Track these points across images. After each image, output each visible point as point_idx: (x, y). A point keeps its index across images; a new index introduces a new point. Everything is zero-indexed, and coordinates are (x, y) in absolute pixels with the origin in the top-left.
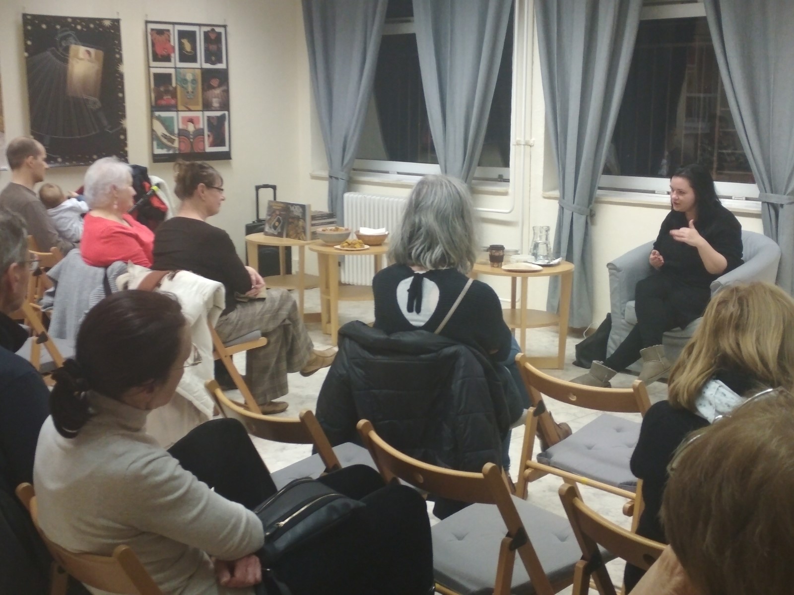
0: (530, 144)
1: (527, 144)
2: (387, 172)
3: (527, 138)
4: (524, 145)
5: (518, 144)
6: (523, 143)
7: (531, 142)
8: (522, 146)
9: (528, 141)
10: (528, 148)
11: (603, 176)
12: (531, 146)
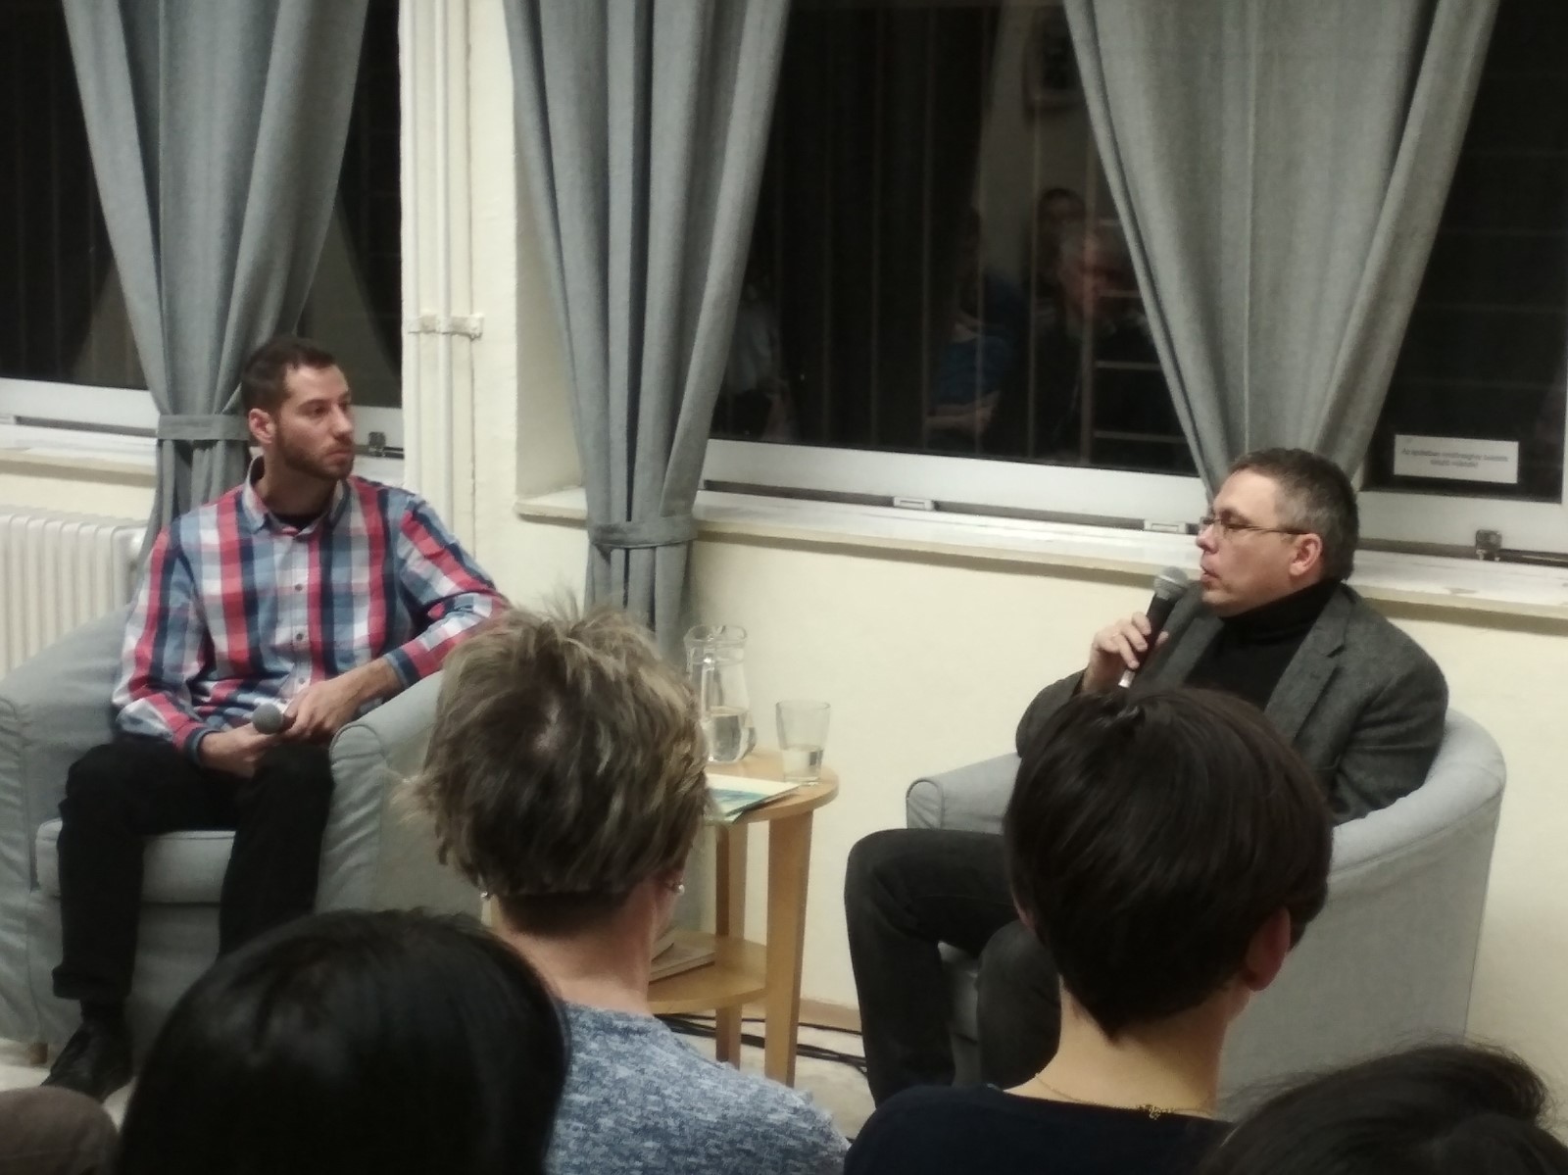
0: (471, 331)
1: (458, 331)
3: (459, 311)
4: (444, 333)
5: (427, 329)
6: (442, 327)
7: (473, 325)
8: (442, 339)
9: (465, 320)
10: (461, 345)
11: (711, 442)
12: (473, 338)
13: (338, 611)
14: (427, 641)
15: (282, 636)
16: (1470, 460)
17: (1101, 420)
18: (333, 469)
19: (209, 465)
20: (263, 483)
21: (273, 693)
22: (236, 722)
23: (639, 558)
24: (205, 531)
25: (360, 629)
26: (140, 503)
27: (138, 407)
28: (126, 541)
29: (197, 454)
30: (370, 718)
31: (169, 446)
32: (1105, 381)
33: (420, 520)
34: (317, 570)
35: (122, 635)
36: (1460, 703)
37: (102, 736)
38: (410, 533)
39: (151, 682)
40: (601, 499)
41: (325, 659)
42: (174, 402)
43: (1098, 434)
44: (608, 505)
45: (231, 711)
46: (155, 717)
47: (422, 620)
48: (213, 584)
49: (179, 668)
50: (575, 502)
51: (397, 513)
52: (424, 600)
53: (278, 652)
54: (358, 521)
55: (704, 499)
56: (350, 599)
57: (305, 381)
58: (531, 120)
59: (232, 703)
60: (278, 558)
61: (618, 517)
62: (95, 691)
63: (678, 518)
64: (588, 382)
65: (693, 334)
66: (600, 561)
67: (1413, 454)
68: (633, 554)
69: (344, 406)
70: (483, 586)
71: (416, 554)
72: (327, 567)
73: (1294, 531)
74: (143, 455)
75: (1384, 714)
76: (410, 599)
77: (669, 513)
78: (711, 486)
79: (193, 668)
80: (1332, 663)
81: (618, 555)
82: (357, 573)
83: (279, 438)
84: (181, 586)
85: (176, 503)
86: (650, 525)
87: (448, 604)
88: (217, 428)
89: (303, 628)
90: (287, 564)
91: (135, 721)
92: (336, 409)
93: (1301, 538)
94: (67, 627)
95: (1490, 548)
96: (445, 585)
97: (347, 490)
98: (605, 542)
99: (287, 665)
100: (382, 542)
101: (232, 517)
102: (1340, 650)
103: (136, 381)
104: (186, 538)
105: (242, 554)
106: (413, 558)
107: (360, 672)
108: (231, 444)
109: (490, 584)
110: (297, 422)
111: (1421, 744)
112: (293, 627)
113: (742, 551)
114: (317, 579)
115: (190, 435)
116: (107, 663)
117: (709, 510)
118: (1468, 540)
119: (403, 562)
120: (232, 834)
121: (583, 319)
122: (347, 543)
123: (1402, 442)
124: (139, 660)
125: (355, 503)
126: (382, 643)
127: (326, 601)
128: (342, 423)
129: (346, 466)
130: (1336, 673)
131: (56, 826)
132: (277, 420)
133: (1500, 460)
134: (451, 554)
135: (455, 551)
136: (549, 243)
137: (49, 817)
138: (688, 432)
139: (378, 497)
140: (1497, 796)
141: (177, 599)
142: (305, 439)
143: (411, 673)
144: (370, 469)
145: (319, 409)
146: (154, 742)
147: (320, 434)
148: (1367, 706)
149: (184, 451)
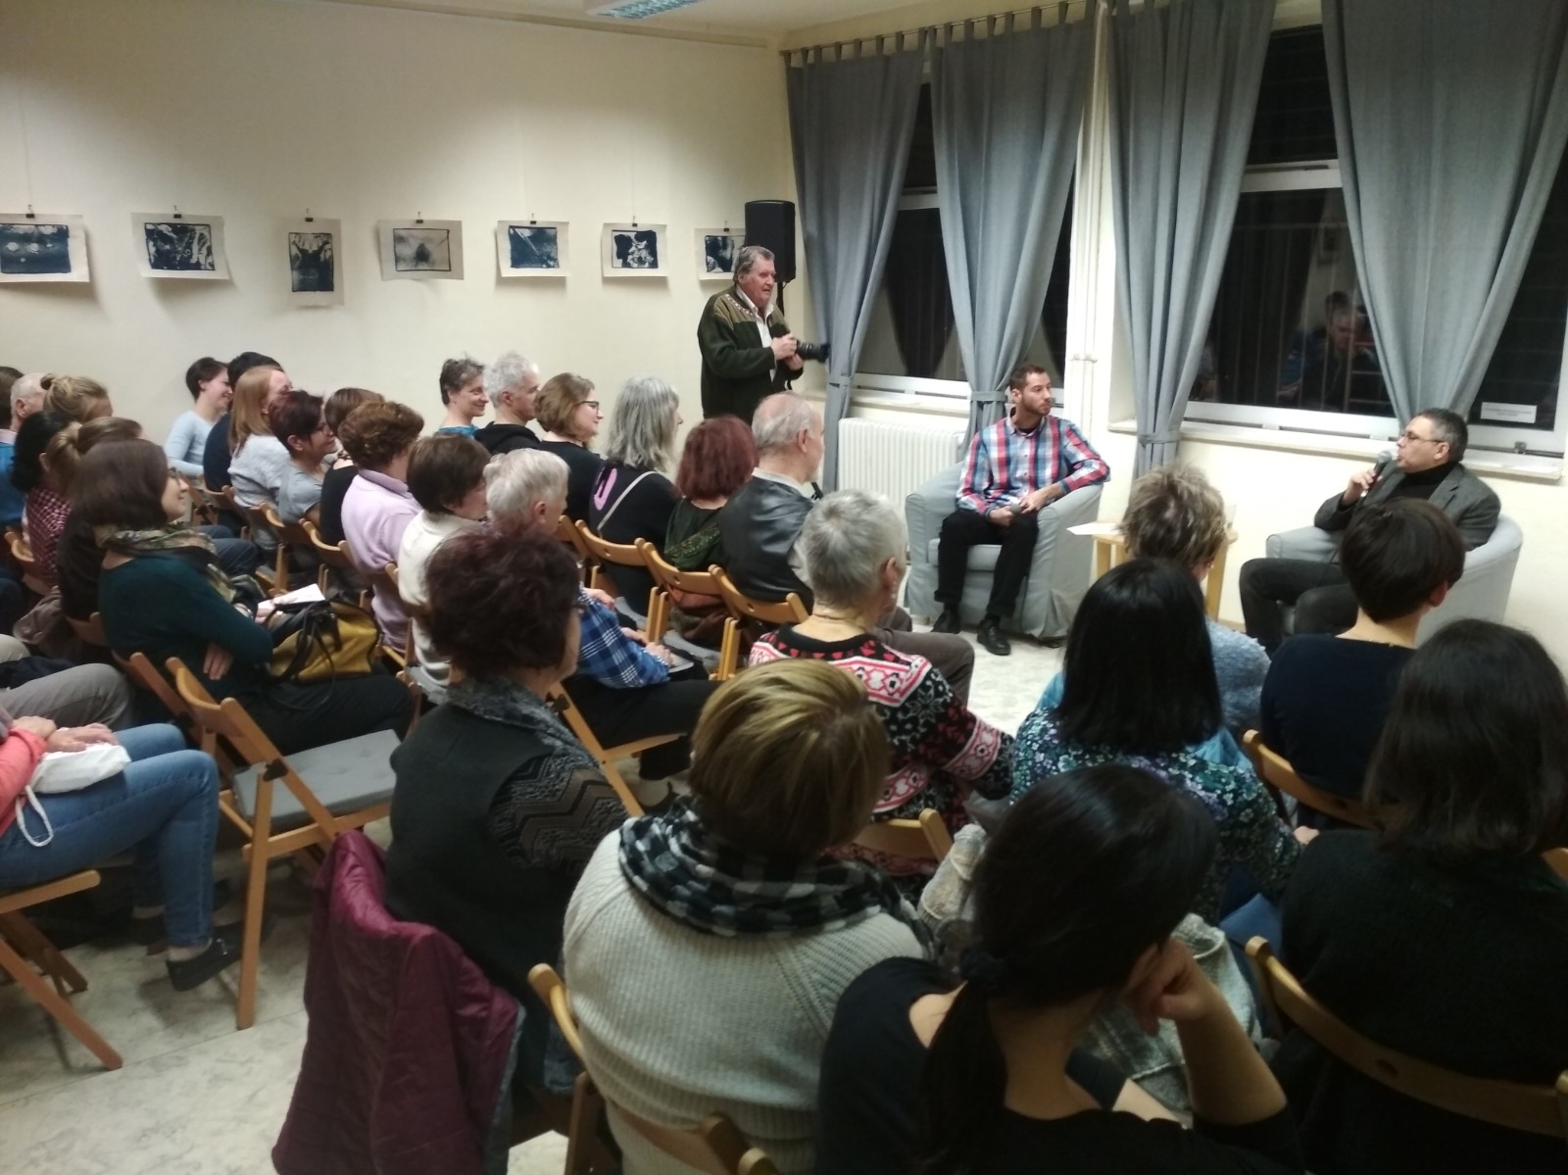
0: (1092, 358)
1: (1088, 359)
2: (903, 392)
3: (1089, 352)
4: (1084, 359)
5: (1076, 359)
6: (1082, 357)
7: (1094, 357)
8: (1082, 362)
9: (1090, 355)
10: (1089, 364)
11: (1189, 403)
12: (1094, 362)
13: (1040, 464)
14: (1074, 477)
15: (1019, 474)
16: (1514, 413)
17: (1353, 395)
18: (1043, 412)
19: (990, 410)
20: (1015, 417)
21: (1014, 495)
22: (1002, 506)
23: (1157, 448)
24: (992, 434)
25: (1048, 472)
26: (963, 424)
27: (963, 388)
28: (957, 438)
29: (985, 406)
30: (1052, 505)
31: (975, 403)
32: (1356, 380)
33: (1073, 431)
34: (1034, 449)
35: (960, 473)
36: (1506, 511)
37: (951, 510)
38: (1069, 435)
39: (970, 490)
40: (1143, 424)
41: (1035, 483)
42: (977, 387)
43: (1352, 400)
44: (1146, 426)
45: (999, 501)
46: (973, 503)
47: (1072, 469)
48: (995, 453)
49: (981, 485)
50: (1132, 425)
51: (1064, 428)
52: (1073, 462)
53: (1016, 479)
54: (1049, 432)
55: (1184, 424)
56: (1044, 460)
57: (1034, 378)
58: (1123, 277)
59: (999, 498)
60: (1019, 445)
61: (1150, 431)
62: (950, 493)
63: (1175, 432)
64: (1140, 380)
65: (1184, 362)
66: (1141, 448)
67: (1489, 410)
68: (1155, 446)
69: (1048, 388)
70: (1096, 457)
71: (1071, 444)
72: (1037, 448)
73: (1438, 441)
74: (965, 406)
75: (1474, 514)
76: (1067, 461)
77: (1171, 430)
78: (1186, 419)
79: (986, 485)
80: (1452, 493)
81: (1149, 446)
82: (1048, 451)
83: (1023, 400)
84: (982, 454)
85: (977, 427)
86: (1162, 434)
87: (1082, 464)
88: (994, 396)
89: (1027, 471)
90: (1022, 447)
91: (965, 504)
92: (1045, 389)
93: (1441, 444)
94: (940, 469)
95: (1521, 449)
96: (1081, 456)
97: (1046, 419)
98: (1144, 441)
99: (1020, 485)
100: (1058, 439)
101: (1003, 429)
102: (1456, 488)
103: (963, 379)
104: (985, 437)
105: (1006, 443)
106: (1069, 446)
107: (1046, 489)
108: (998, 402)
109: (1098, 455)
110: (1030, 394)
111: (1489, 526)
112: (1023, 471)
113: (1199, 445)
114: (1033, 453)
115: (983, 399)
116: (954, 483)
117: (1185, 429)
118: (1512, 445)
119: (1065, 447)
120: (1000, 546)
121: (1140, 354)
122: (1044, 441)
123: (1485, 405)
124: (967, 482)
125: (1048, 424)
126: (1056, 478)
127: (1036, 461)
128: (1047, 394)
129: (1048, 411)
130: (1454, 497)
131: (938, 541)
132: (1023, 394)
133: (1528, 413)
134: (1083, 444)
135: (1086, 444)
136: (1127, 325)
137: (936, 537)
138: (1179, 399)
139: (1057, 422)
140: (1519, 548)
141: (981, 459)
142: (1032, 400)
143: (1068, 489)
144: (1054, 412)
145: (1039, 389)
146: (971, 512)
147: (1037, 399)
148: (1467, 510)
149: (981, 405)
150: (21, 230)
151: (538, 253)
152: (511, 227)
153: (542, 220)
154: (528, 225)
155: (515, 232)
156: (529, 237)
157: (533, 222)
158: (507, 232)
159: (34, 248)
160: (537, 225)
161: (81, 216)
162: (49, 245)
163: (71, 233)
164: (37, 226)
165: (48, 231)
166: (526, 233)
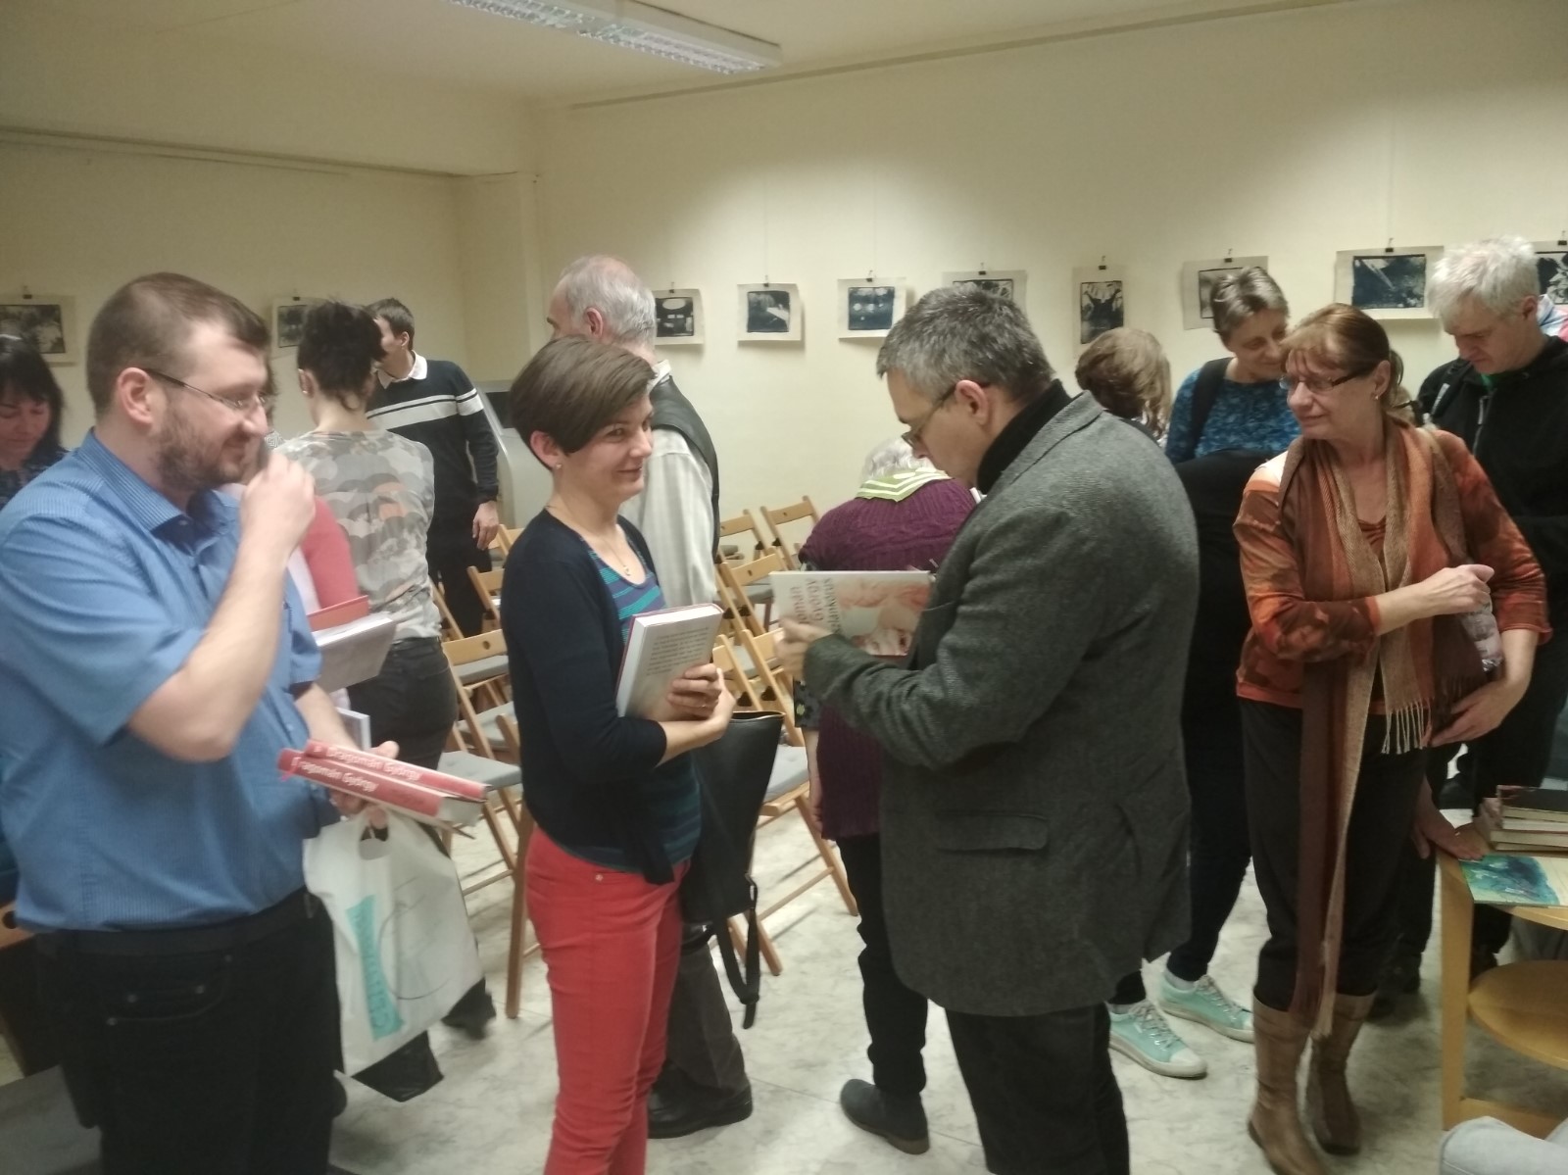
150: (863, 292)
151: (1393, 288)
152: (1356, 258)
153: (1403, 245)
154: (1383, 254)
155: (1364, 266)
156: (1382, 269)
157: (1389, 250)
158: (1350, 265)
159: (871, 308)
160: (1396, 253)
161: (904, 278)
162: (881, 305)
163: (897, 294)
164: (875, 288)
165: (881, 292)
166: (1380, 264)
